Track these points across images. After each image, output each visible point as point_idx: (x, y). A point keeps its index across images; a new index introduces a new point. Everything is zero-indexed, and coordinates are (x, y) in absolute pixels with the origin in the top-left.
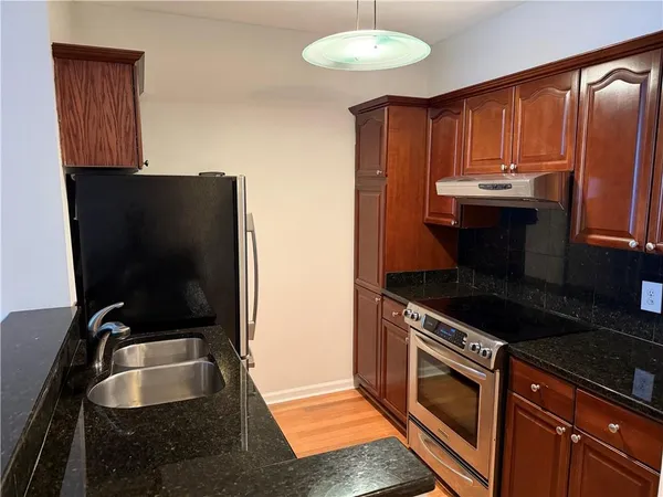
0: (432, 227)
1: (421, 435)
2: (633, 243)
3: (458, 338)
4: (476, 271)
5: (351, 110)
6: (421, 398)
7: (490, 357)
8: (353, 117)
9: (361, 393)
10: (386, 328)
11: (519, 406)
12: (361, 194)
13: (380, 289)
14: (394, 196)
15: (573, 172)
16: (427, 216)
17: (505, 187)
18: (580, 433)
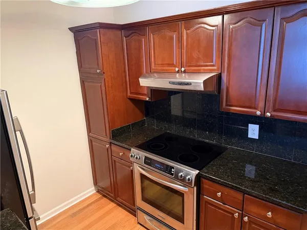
0: (133, 101)
1: (146, 218)
2: (258, 113)
3: (168, 169)
4: (156, 120)
5: (71, 29)
6: (145, 199)
7: (192, 180)
8: (72, 34)
9: (101, 194)
10: (115, 161)
11: (208, 202)
12: (86, 84)
13: (108, 140)
14: (110, 85)
15: (221, 73)
16: (129, 94)
17: (188, 84)
18: (247, 216)
